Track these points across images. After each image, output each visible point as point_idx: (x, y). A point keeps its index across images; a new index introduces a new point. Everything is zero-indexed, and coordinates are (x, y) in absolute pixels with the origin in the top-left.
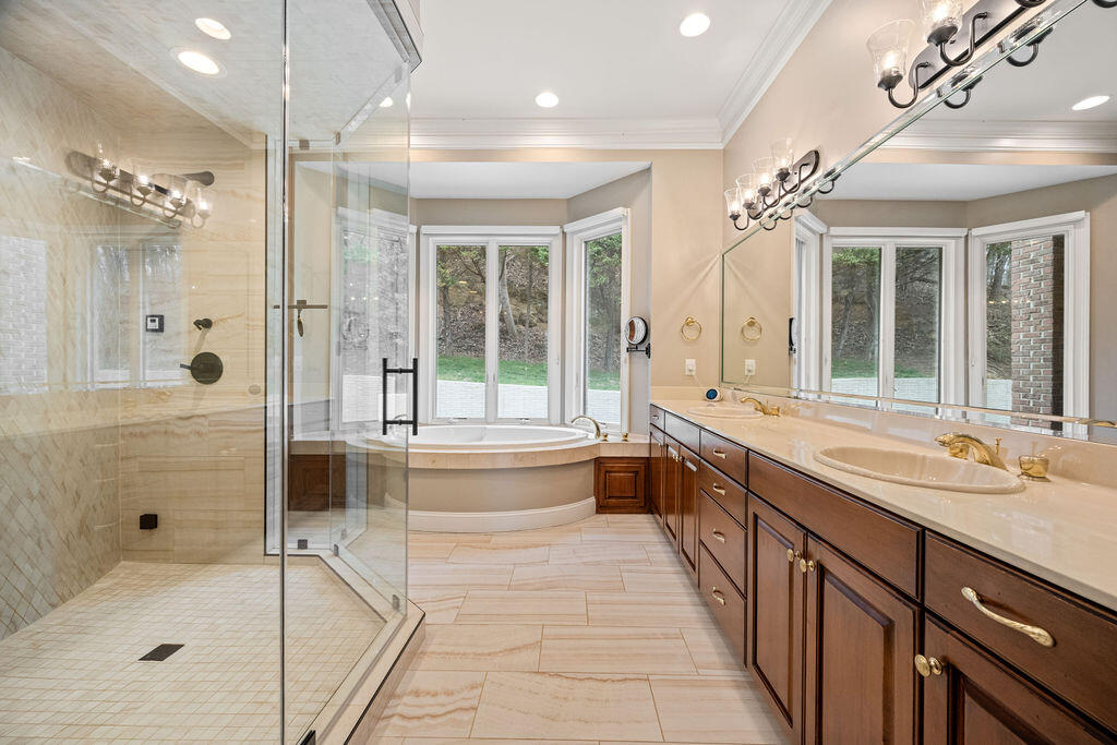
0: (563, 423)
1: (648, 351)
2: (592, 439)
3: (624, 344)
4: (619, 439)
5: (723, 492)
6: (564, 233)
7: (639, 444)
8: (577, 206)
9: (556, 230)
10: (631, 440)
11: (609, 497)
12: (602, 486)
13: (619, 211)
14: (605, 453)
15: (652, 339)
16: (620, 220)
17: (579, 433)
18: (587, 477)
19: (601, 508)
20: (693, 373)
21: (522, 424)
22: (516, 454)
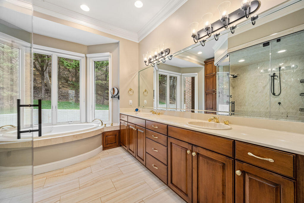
0: (86, 122)
1: (118, 98)
2: (100, 127)
3: (110, 96)
4: (110, 126)
5: (157, 137)
6: (86, 57)
7: (116, 126)
8: (91, 49)
9: (84, 55)
10: (114, 125)
11: (107, 144)
12: (105, 141)
13: (108, 54)
14: (105, 130)
15: (120, 94)
16: (108, 56)
17: (95, 125)
18: (99, 139)
19: (104, 148)
20: (132, 104)
21: (69, 124)
22: (74, 136)
